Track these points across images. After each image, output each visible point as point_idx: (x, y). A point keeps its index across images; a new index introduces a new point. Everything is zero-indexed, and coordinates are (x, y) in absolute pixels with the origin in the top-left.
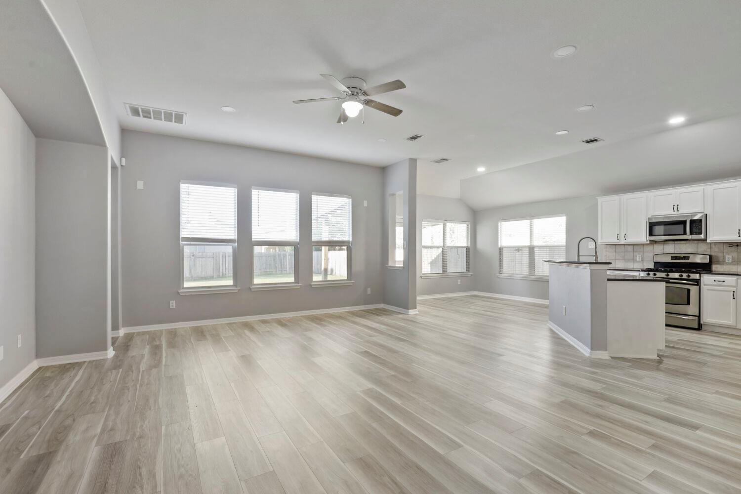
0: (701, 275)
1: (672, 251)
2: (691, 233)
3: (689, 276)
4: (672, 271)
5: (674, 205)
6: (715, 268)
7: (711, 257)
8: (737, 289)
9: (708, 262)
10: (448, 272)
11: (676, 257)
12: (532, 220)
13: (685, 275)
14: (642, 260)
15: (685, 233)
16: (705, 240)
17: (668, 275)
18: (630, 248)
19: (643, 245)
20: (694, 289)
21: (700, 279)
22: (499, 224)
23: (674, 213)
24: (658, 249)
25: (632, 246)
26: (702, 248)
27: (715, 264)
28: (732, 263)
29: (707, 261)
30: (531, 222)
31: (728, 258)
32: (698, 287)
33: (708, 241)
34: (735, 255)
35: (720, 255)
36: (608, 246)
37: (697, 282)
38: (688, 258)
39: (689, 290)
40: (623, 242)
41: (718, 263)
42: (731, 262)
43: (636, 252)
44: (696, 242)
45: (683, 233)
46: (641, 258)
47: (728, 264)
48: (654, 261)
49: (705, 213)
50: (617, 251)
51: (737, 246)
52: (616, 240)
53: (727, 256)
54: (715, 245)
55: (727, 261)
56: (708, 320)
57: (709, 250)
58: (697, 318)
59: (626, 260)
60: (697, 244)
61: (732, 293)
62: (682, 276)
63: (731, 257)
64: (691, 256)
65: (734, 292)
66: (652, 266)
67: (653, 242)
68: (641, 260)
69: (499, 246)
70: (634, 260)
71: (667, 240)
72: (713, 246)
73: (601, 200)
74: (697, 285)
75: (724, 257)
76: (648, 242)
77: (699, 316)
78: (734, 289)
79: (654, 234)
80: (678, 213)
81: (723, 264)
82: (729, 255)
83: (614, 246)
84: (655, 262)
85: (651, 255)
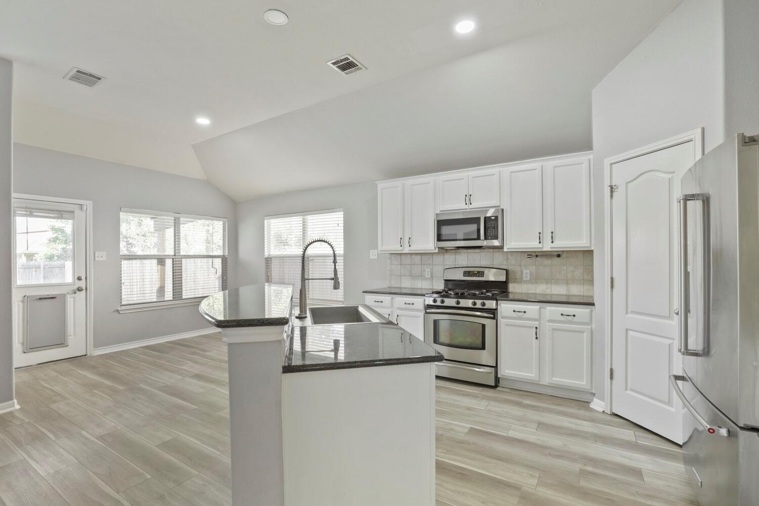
0: (498, 301)
1: (465, 263)
2: (486, 238)
3: (484, 304)
4: (463, 296)
5: (466, 196)
6: (512, 287)
7: (507, 271)
8: (540, 324)
9: (505, 280)
10: (184, 297)
11: (469, 272)
12: (306, 217)
13: (479, 303)
14: (432, 277)
15: (478, 238)
16: (501, 247)
17: (458, 303)
18: (417, 259)
19: (432, 254)
20: (489, 323)
21: (496, 309)
22: (266, 222)
23: (466, 207)
24: (450, 259)
25: (419, 257)
26: (498, 259)
27: (512, 282)
28: (530, 282)
29: (503, 279)
30: (304, 219)
31: (527, 273)
32: (495, 321)
33: (505, 250)
34: (533, 269)
35: (517, 269)
36: (393, 256)
37: (493, 313)
38: (481, 274)
39: (484, 326)
40: (407, 250)
41: (516, 281)
42: (528, 279)
43: (424, 265)
44: (491, 250)
45: (476, 237)
46: (429, 273)
47: (527, 282)
48: (445, 278)
49: (502, 207)
50: (403, 263)
51: (537, 256)
52: (399, 248)
53: (525, 271)
54: (512, 255)
55: (524, 278)
56: (506, 371)
57: (505, 263)
58: (493, 369)
59: (412, 276)
60: (492, 253)
61: (534, 329)
62: (475, 304)
63: (528, 271)
64: (486, 271)
65: (536, 328)
66: (441, 286)
67: (443, 250)
68: (430, 277)
69: (266, 254)
70: (421, 277)
71: (458, 248)
72: (510, 257)
73: (381, 185)
74: (493, 318)
75: (522, 272)
76: (437, 251)
77: (496, 367)
78: (536, 324)
79: (443, 238)
80: (471, 206)
81: (521, 282)
82: (526, 269)
83: (398, 257)
84: (445, 280)
85: (441, 269)
